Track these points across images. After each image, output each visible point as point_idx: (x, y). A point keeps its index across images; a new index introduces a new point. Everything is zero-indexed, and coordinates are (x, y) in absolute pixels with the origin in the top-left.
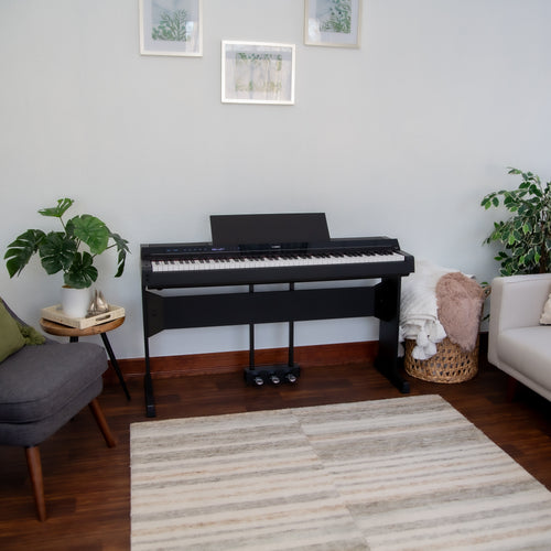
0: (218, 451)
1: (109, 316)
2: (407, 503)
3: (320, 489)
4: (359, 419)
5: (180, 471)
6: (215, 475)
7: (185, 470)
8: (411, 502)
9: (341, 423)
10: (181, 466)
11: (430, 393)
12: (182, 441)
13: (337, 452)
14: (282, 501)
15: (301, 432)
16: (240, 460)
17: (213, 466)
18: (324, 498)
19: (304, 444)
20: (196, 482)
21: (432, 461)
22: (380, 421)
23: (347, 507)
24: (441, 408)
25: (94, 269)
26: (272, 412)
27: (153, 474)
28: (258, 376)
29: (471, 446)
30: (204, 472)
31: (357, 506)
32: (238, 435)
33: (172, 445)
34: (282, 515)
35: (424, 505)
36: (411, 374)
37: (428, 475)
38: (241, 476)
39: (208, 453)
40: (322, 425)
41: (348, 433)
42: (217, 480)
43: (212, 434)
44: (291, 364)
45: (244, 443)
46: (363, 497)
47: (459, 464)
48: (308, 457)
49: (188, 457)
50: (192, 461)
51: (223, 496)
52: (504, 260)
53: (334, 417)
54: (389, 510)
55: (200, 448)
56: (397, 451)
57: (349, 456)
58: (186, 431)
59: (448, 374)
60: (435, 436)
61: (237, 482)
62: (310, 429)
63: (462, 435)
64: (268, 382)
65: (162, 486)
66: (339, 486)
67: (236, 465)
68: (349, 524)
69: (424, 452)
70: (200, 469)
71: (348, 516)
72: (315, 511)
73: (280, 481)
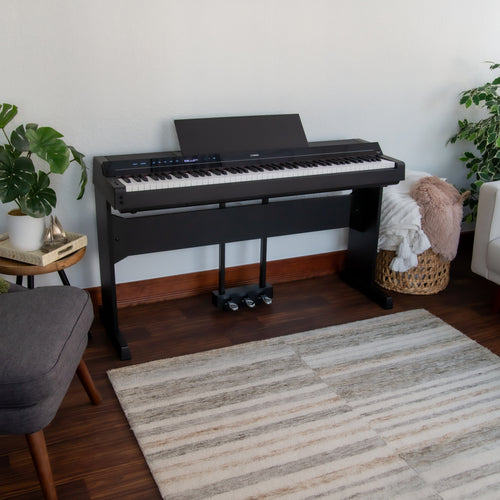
0: (225, 399)
1: (70, 248)
2: (460, 444)
3: (361, 436)
4: (358, 344)
5: (192, 429)
6: (236, 430)
7: (200, 428)
8: (463, 442)
9: (342, 351)
10: (192, 422)
11: (416, 308)
12: (177, 389)
13: (356, 388)
14: (327, 458)
15: (305, 366)
16: (255, 408)
17: (229, 419)
18: (370, 448)
19: (316, 381)
20: (218, 442)
21: (458, 389)
22: (381, 345)
23: (401, 456)
24: (434, 325)
25: (52, 191)
26: (262, 343)
27: (163, 437)
28: (230, 300)
29: (488, 368)
30: (222, 427)
31: (411, 454)
32: (238, 376)
33: (168, 396)
34: (336, 475)
35: (478, 444)
36: (385, 286)
37: (463, 407)
38: (266, 428)
39: (215, 402)
40: (323, 354)
41: (355, 362)
42: (242, 437)
43: (208, 376)
44: (262, 283)
45: (250, 385)
46: (412, 442)
47: (487, 391)
48: (326, 397)
49: (194, 410)
50: (200, 414)
51: (258, 458)
52: (470, 160)
53: (331, 344)
54: (446, 455)
55: (202, 396)
56: (417, 380)
57: (371, 392)
58: (177, 376)
59: (425, 285)
60: (446, 358)
61: (265, 437)
62: (313, 361)
63: (470, 354)
64: (243, 306)
65: (182, 451)
66: (379, 431)
67: (254, 414)
68: (414, 478)
69: (444, 380)
70: (215, 424)
71: (407, 468)
72: (369, 466)
73: (312, 431)
